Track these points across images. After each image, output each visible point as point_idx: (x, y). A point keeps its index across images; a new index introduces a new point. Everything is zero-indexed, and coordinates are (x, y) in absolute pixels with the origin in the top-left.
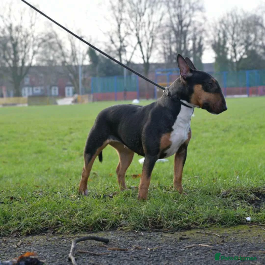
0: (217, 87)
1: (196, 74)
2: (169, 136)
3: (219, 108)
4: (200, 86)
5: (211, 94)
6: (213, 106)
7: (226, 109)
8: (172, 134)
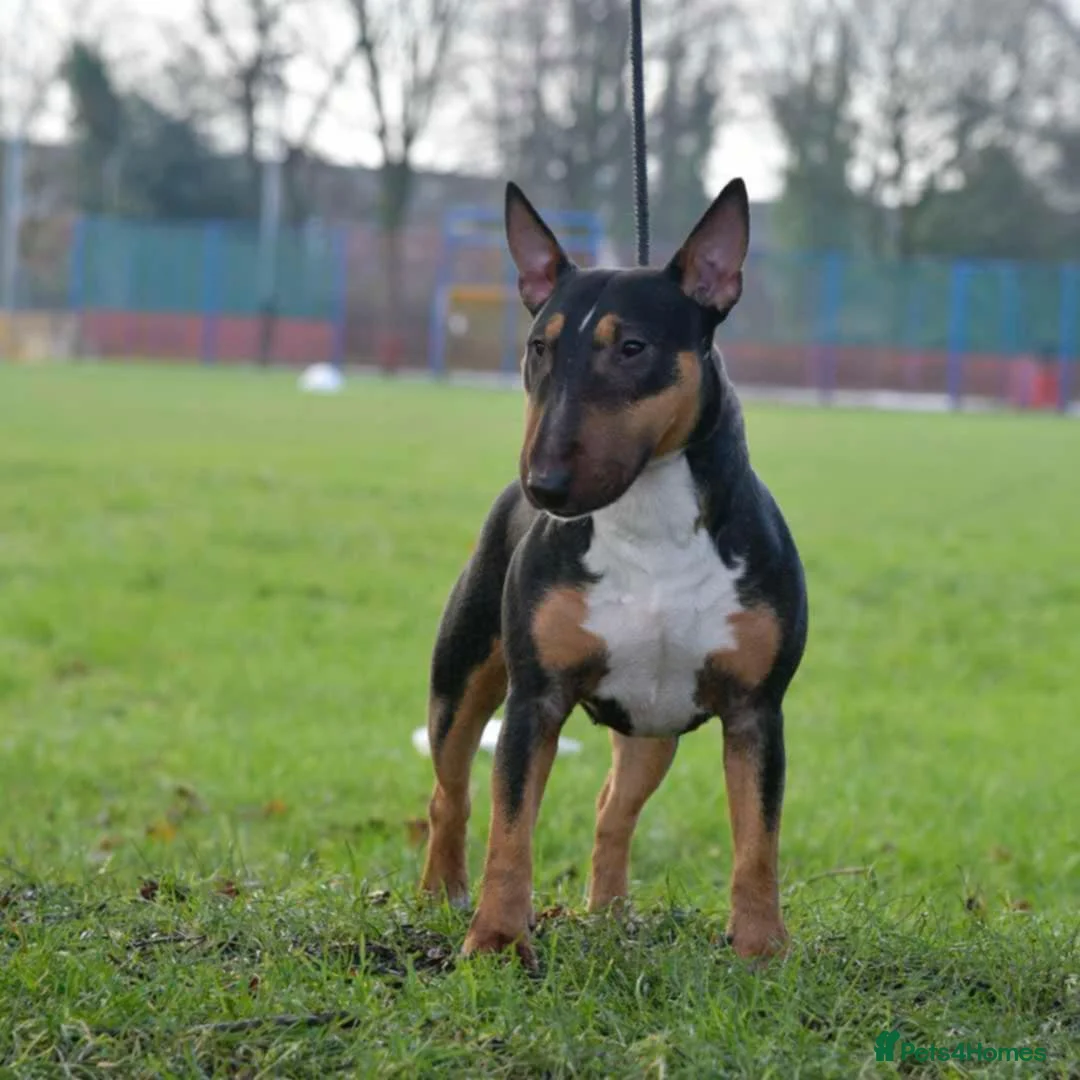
2: (580, 604)
8: (597, 596)
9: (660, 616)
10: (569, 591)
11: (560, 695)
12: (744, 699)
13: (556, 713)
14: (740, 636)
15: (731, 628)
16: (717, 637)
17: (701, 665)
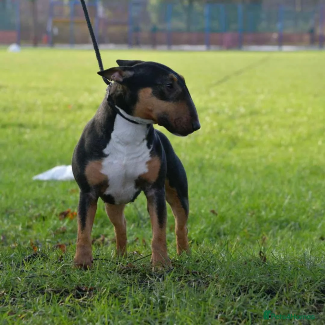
0: (180, 90)
1: (141, 71)
2: (100, 165)
3: (184, 126)
4: (149, 90)
5: (171, 103)
6: (175, 123)
7: (197, 127)
8: (106, 162)
9: (125, 166)
10: (96, 161)
11: (94, 192)
12: (150, 186)
13: (94, 197)
14: (149, 168)
15: (147, 165)
16: (142, 169)
17: (137, 178)
